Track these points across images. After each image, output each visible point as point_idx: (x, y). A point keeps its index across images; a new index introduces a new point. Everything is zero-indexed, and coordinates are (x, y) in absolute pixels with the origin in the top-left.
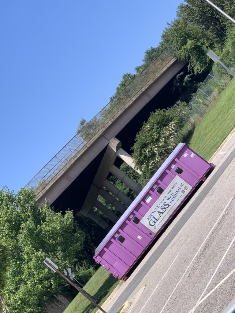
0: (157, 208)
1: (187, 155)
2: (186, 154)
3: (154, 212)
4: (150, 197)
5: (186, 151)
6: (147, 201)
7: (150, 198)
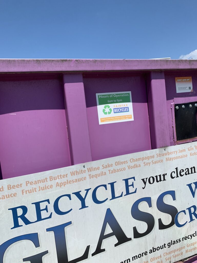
0: (120, 188)
3: (89, 200)
4: (130, 105)
6: (100, 108)
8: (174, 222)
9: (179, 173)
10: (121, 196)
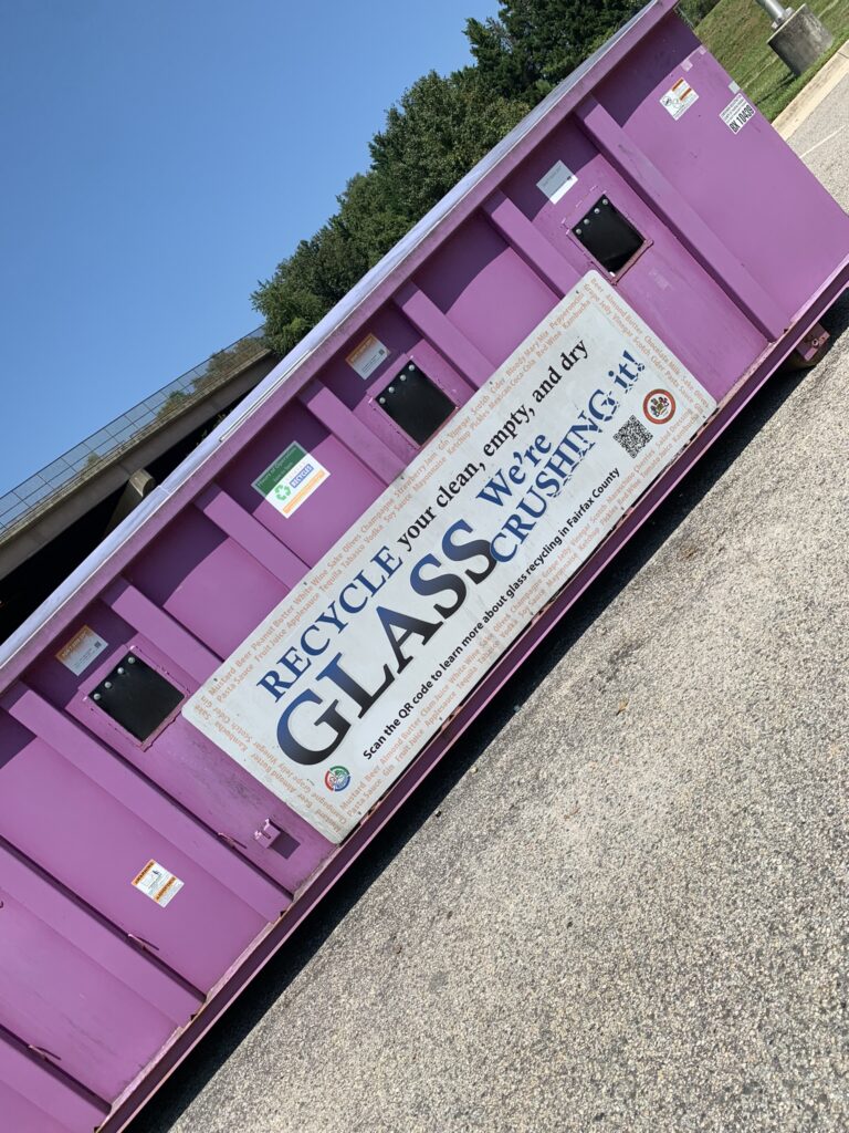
0: (375, 574)
1: (693, 97)
2: (684, 86)
3: (343, 615)
4: (308, 459)
5: (687, 64)
6: (271, 498)
7: (310, 468)
8: (494, 559)
9: (450, 492)
10: (384, 581)
